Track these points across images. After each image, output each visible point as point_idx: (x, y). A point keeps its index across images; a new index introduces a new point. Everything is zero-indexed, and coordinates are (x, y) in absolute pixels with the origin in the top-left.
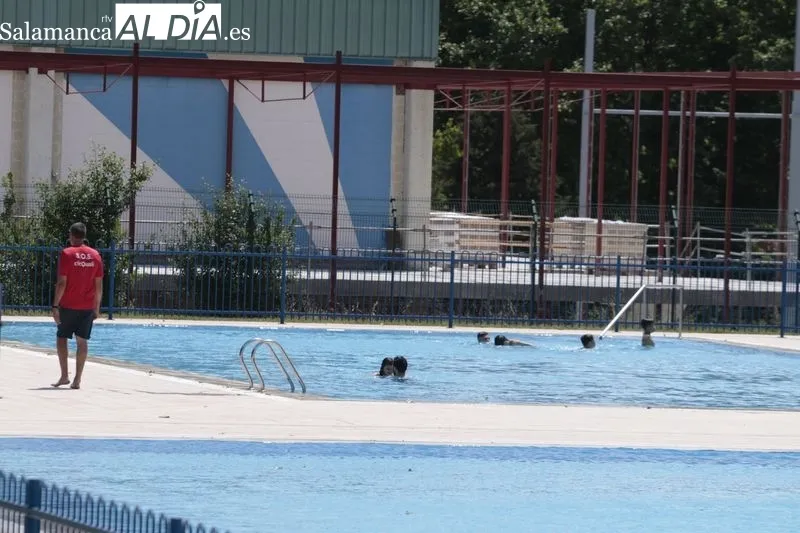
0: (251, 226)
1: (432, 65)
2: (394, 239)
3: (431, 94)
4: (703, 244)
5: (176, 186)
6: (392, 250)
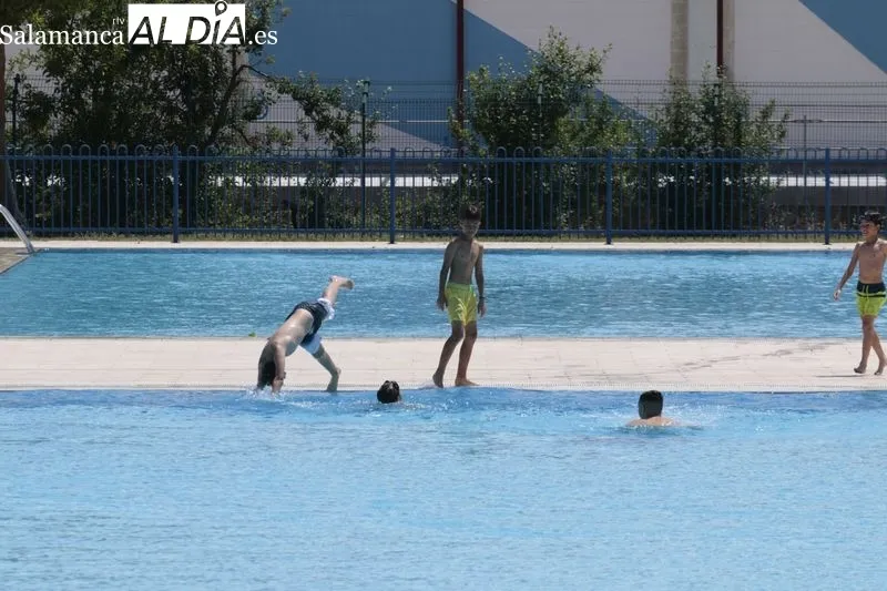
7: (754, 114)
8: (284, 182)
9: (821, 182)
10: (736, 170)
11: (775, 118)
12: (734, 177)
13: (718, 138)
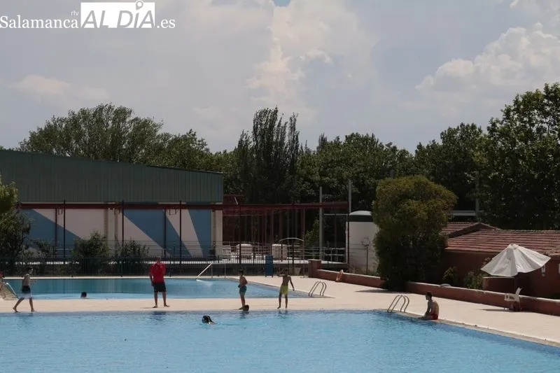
0: (134, 250)
1: (221, 203)
2: (213, 252)
3: (221, 211)
4: (306, 251)
5: (151, 239)
6: (212, 255)
7: (142, 247)
8: (35, 263)
9: (169, 263)
10: (139, 260)
11: (146, 248)
12: (139, 261)
13: (134, 253)
